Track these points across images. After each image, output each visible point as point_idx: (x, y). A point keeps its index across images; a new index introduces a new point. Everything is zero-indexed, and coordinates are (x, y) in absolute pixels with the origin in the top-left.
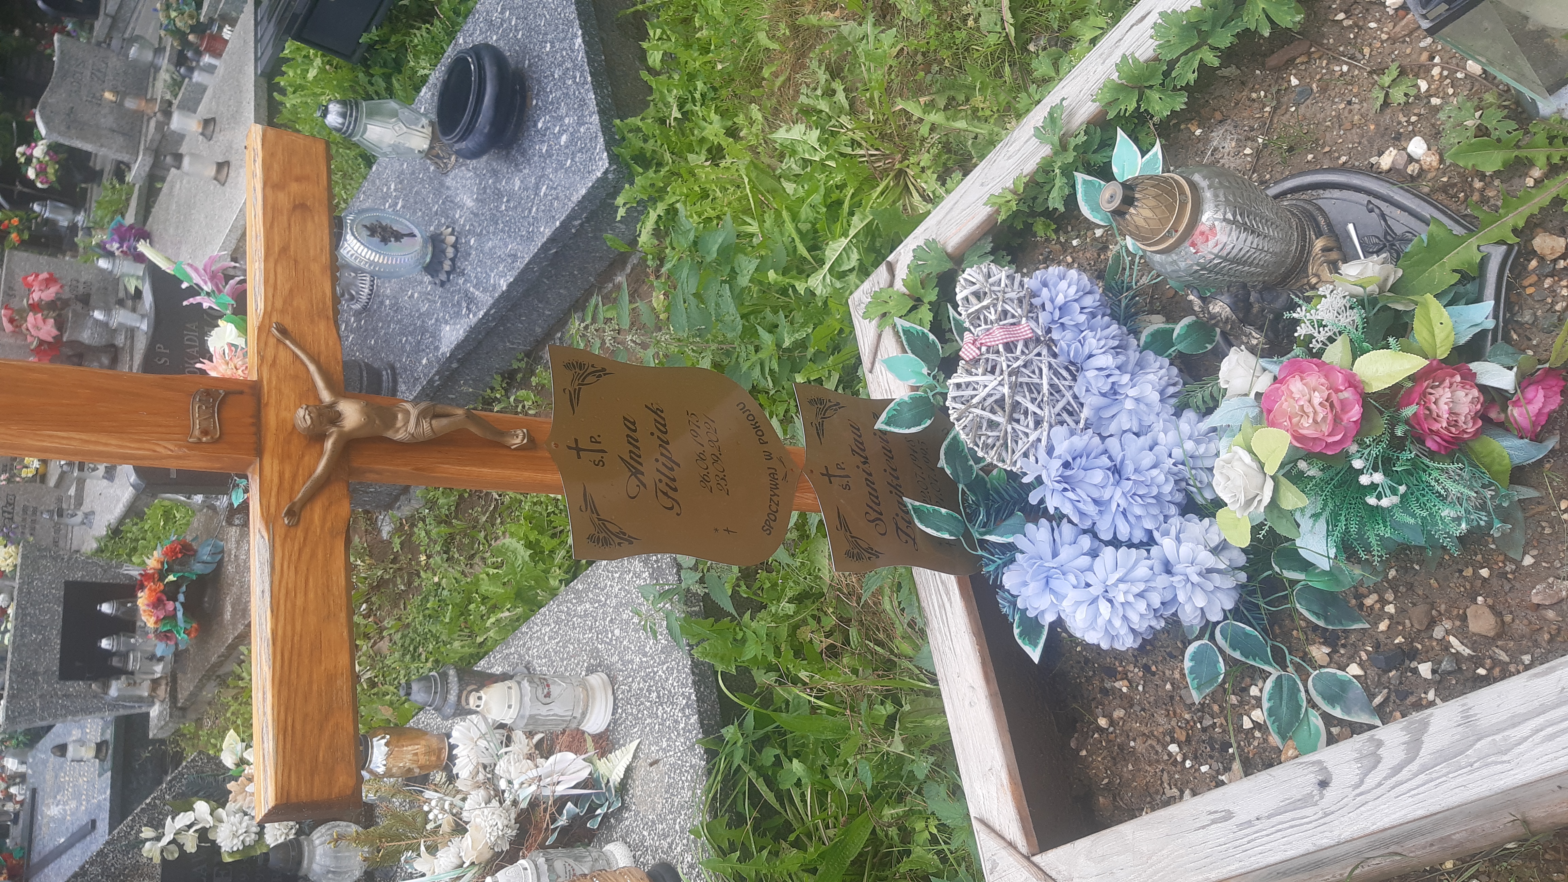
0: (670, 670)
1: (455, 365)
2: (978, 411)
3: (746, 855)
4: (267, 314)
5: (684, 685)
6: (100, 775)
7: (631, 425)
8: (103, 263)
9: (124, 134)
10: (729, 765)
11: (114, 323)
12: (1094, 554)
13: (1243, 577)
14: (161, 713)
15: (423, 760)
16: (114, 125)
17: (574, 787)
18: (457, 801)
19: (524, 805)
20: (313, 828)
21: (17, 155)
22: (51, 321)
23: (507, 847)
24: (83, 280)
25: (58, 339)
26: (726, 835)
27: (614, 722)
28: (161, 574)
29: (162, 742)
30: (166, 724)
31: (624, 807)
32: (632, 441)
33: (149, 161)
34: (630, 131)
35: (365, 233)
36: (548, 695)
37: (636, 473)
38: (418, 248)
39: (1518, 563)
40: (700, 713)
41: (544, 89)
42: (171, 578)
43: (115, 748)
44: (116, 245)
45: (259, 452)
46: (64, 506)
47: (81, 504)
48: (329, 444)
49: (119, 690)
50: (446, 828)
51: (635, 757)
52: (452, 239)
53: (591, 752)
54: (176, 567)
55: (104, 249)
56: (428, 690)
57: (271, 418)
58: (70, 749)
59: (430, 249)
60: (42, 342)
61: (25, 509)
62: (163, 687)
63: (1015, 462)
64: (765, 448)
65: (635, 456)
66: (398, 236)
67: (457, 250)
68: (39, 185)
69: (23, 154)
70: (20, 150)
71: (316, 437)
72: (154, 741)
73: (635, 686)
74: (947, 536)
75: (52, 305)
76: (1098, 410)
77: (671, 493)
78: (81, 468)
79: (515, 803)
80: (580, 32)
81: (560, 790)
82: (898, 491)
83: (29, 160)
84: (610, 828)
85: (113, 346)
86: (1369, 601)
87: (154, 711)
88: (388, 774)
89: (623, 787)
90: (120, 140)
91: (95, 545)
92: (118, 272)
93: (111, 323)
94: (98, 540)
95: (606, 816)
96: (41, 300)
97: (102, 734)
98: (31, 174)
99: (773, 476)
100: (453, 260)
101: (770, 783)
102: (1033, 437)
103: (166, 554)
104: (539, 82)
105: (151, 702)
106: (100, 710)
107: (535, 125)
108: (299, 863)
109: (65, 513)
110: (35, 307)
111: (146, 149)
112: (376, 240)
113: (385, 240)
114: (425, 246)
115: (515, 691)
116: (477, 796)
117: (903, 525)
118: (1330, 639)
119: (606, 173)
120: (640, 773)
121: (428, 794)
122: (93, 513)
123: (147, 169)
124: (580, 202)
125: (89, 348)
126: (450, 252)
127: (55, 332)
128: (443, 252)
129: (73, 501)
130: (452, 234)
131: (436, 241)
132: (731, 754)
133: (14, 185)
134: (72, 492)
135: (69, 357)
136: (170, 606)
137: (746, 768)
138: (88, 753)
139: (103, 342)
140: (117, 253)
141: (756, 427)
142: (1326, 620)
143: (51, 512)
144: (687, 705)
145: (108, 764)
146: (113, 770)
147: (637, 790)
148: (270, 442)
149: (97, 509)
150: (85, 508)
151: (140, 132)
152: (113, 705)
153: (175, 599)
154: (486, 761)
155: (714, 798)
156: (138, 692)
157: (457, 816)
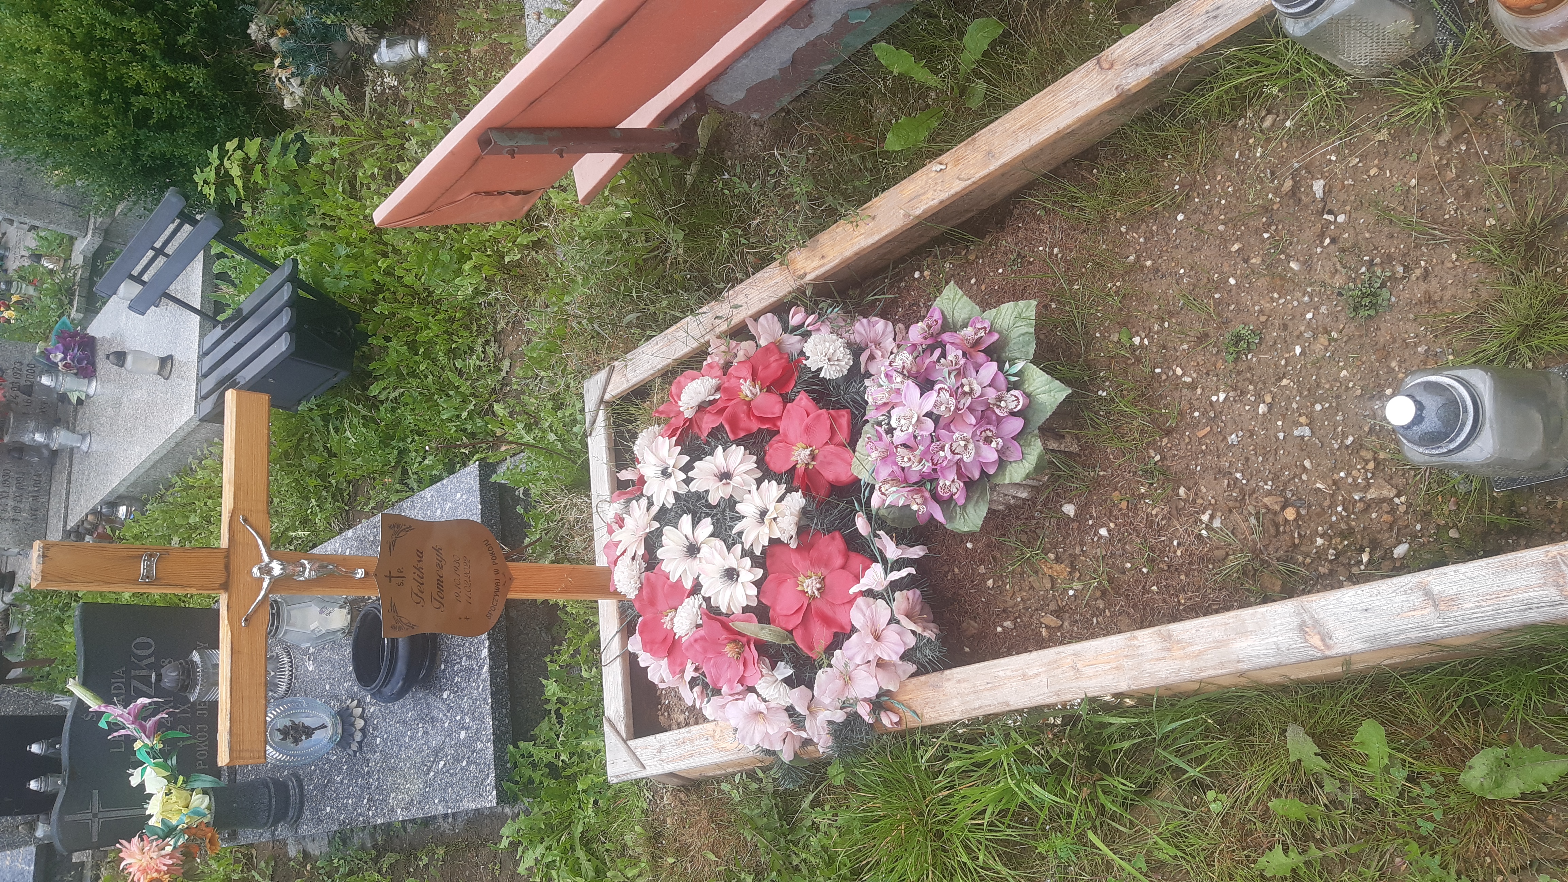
8: (46, 380)
9: (73, 208)
38: (328, 735)
44: (60, 356)
92: (60, 388)
140: (61, 366)
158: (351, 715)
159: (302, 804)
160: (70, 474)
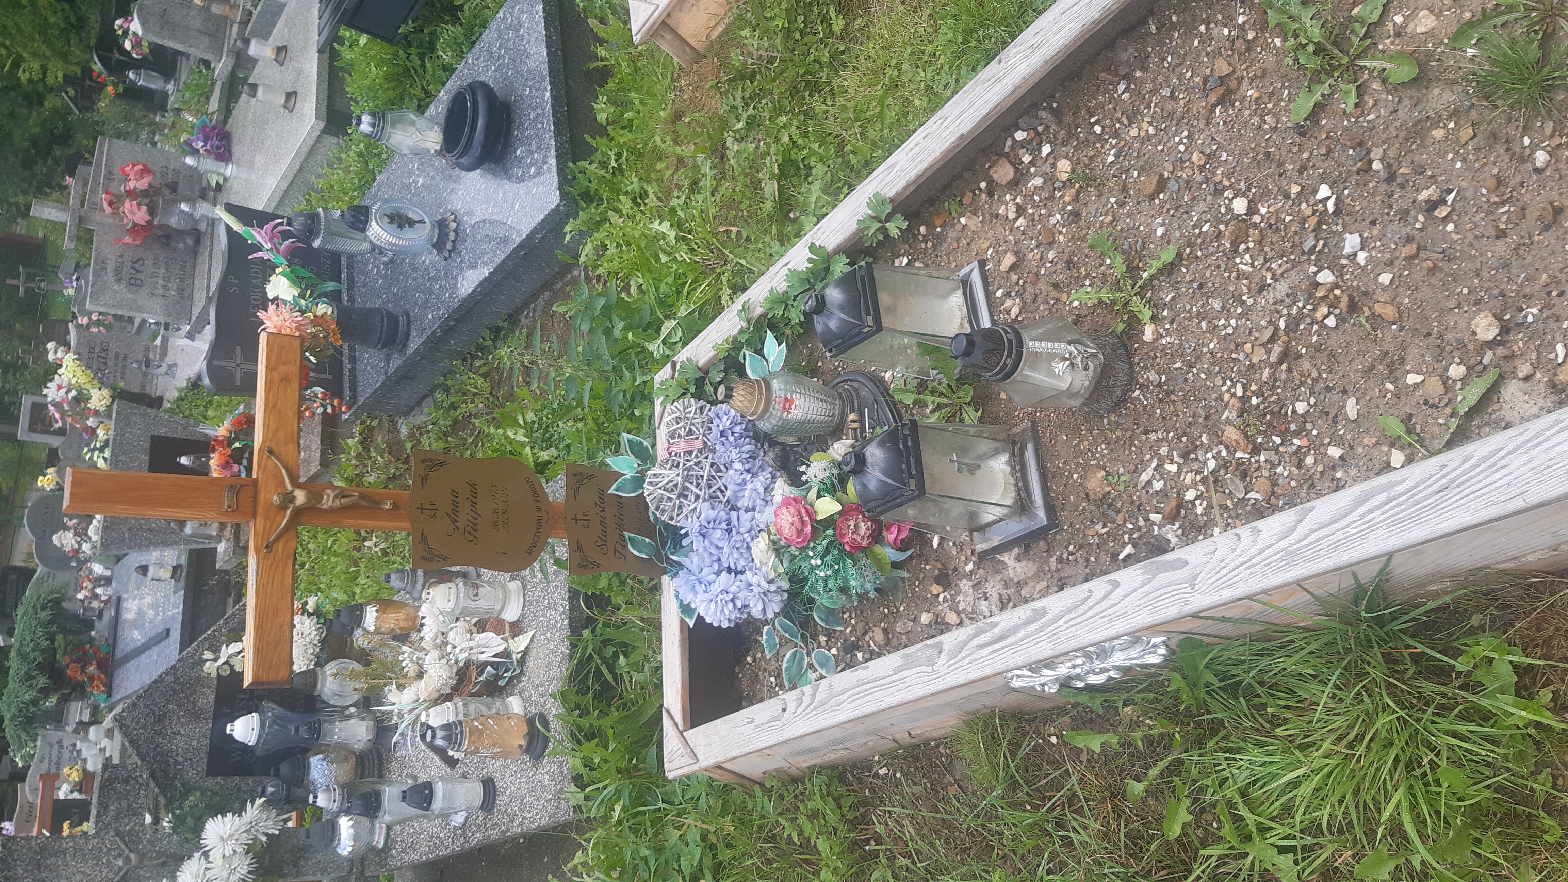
0: (557, 587)
1: (452, 323)
2: (661, 492)
3: (585, 713)
4: (264, 442)
5: (563, 599)
6: (175, 593)
7: (455, 493)
8: (189, 161)
9: (210, 35)
10: (583, 654)
11: (197, 215)
12: (718, 573)
13: (786, 596)
14: (226, 549)
15: (403, 624)
16: (202, 27)
17: (494, 656)
18: (422, 655)
19: (461, 664)
20: (327, 662)
21: (116, 27)
22: (145, 208)
23: (448, 691)
24: (172, 167)
25: (150, 223)
26: (573, 698)
27: (523, 615)
28: (230, 442)
29: (227, 572)
30: (230, 559)
31: (522, 673)
32: (455, 503)
33: (231, 62)
34: (580, 172)
35: (386, 220)
36: (477, 595)
37: (454, 521)
38: (427, 232)
39: (898, 609)
40: (570, 618)
41: (523, 124)
42: (237, 445)
43: (188, 572)
44: (201, 144)
45: (254, 516)
46: (151, 356)
47: (166, 355)
48: (288, 512)
49: (193, 528)
50: (412, 674)
51: (531, 641)
52: (453, 225)
53: (507, 634)
54: (241, 437)
55: (191, 146)
56: (402, 580)
57: (262, 497)
58: (151, 570)
59: (437, 231)
60: (135, 225)
61: (117, 356)
62: (229, 529)
63: (680, 521)
64: (538, 504)
65: (455, 512)
66: (411, 223)
67: (457, 235)
68: (134, 56)
69: (121, 27)
70: (118, 22)
71: (283, 508)
72: (221, 571)
73: (536, 594)
74: (644, 556)
75: (145, 193)
76: (735, 492)
77: (473, 532)
78: (167, 328)
79: (457, 662)
80: (549, 88)
81: (483, 657)
82: (621, 527)
83: (126, 33)
84: (513, 686)
85: (196, 229)
86: (845, 616)
87: (221, 547)
88: (377, 631)
89: (522, 662)
90: (206, 40)
91: (176, 395)
92: (202, 168)
93: (195, 214)
94: (180, 390)
95: (511, 678)
96: (135, 188)
97: (178, 558)
98: (128, 45)
99: (539, 521)
100: (453, 242)
101: (612, 669)
102: (692, 507)
103: (233, 425)
104: (520, 118)
105: (219, 539)
106: (176, 543)
107: (515, 152)
108: (315, 686)
109: (152, 364)
110: (131, 194)
111: (229, 51)
112: (394, 226)
113: (401, 227)
114: (432, 230)
115: (453, 591)
116: (434, 654)
117: (619, 548)
118: (829, 634)
119: (558, 206)
120: (533, 653)
121: (404, 648)
122: (175, 365)
123: (230, 69)
124: (539, 224)
125: (176, 231)
126: (452, 236)
127: (147, 217)
128: (447, 235)
129: (158, 351)
130: (454, 221)
131: (441, 225)
132: (585, 648)
133: (112, 52)
134: (158, 342)
135: (159, 237)
136: (236, 468)
137: (595, 656)
138: (166, 574)
139: (188, 227)
140: (202, 151)
141: (534, 492)
142: (826, 623)
143: (139, 362)
144: (563, 613)
145: (182, 584)
146: (187, 589)
147: (530, 663)
148: (260, 510)
149: (180, 362)
150: (169, 360)
151: (225, 33)
152: (188, 540)
153: (240, 464)
154: (444, 630)
155: (571, 675)
156: (208, 532)
157: (421, 666)
158: (447, 226)
159: (409, 327)
160: (211, 251)
